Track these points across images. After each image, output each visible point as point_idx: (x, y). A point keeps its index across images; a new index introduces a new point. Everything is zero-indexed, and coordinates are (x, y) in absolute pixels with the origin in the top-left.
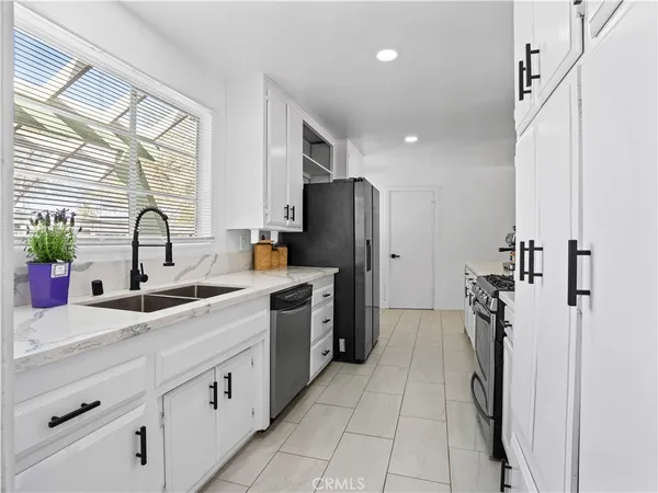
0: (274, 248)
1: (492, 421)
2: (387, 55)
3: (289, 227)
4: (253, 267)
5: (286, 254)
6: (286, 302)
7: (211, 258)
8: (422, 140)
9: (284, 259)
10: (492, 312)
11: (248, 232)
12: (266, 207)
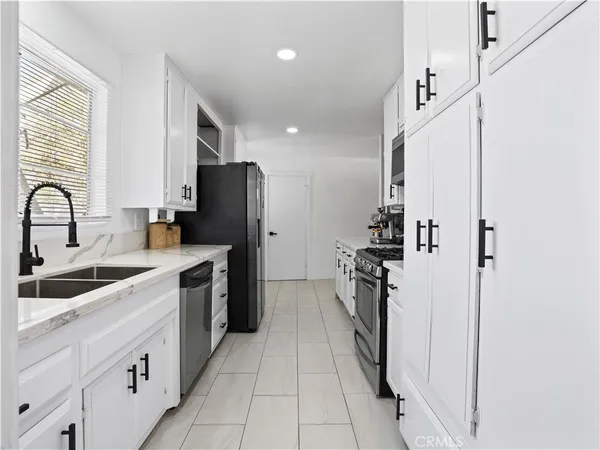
0: (169, 226)
1: (378, 367)
2: (287, 55)
3: (186, 206)
4: (148, 246)
5: (179, 233)
6: (194, 279)
7: (107, 238)
8: (302, 130)
9: (177, 237)
10: (378, 278)
11: (146, 211)
12: (166, 186)
